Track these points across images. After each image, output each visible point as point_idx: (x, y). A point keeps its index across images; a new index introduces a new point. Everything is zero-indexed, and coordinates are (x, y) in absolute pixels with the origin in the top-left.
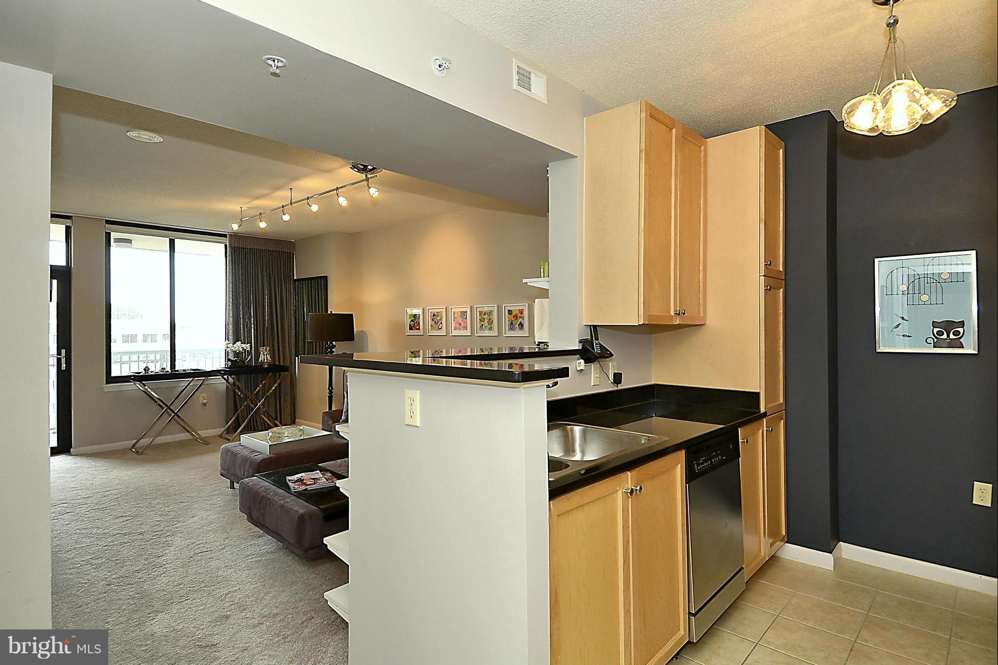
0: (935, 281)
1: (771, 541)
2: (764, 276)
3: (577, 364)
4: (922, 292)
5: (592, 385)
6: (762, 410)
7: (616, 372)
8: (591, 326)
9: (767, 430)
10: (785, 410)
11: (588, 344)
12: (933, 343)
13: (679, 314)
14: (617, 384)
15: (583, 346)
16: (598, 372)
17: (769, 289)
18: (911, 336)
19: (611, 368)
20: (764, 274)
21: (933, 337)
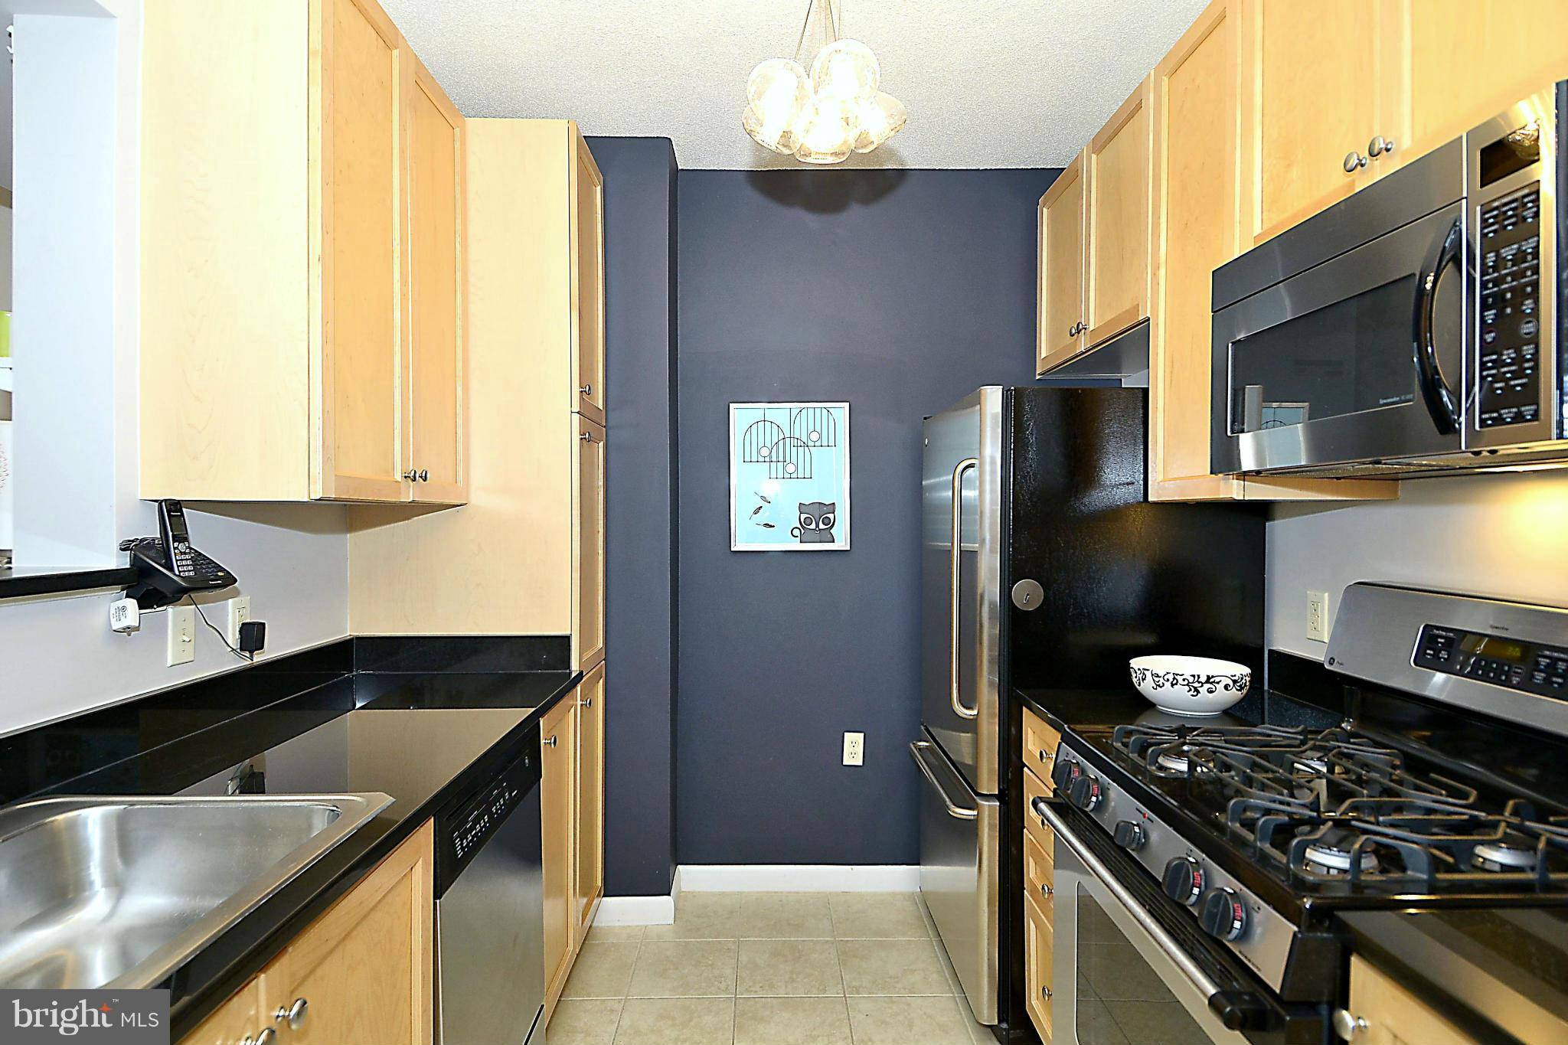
0: (803, 445)
1: (585, 900)
2: (578, 413)
3: (113, 611)
4: (788, 460)
5: (170, 663)
6: (575, 667)
7: (248, 621)
8: (160, 502)
9: (582, 705)
10: (604, 660)
11: (152, 553)
12: (799, 535)
13: (414, 480)
14: (251, 652)
15: (135, 560)
16: (191, 628)
17: (586, 439)
18: (774, 526)
19: (234, 612)
20: (578, 410)
21: (800, 527)
